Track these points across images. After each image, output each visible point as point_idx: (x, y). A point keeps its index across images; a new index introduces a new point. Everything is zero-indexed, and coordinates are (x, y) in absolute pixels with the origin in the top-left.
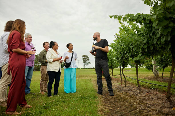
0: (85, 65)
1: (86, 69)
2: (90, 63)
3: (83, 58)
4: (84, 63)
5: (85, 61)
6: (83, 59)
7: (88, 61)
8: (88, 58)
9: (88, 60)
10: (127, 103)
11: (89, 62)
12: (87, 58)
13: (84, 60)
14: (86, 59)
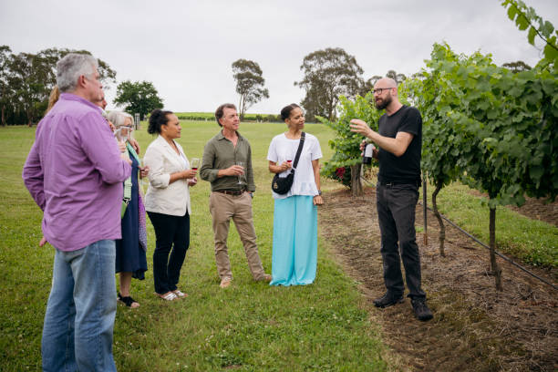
0: (248, 104)
1: (251, 119)
2: (268, 97)
3: (239, 71)
4: (242, 93)
5: (247, 87)
6: (239, 77)
7: (259, 86)
8: (260, 72)
9: (261, 81)
10: (465, 340)
11: (262, 89)
12: (255, 74)
13: (240, 84)
14: (249, 75)
